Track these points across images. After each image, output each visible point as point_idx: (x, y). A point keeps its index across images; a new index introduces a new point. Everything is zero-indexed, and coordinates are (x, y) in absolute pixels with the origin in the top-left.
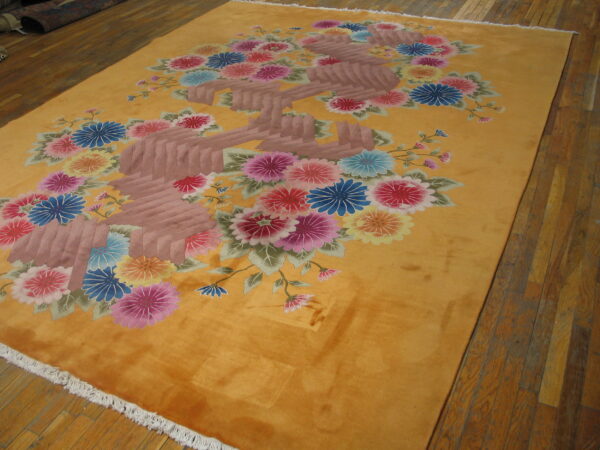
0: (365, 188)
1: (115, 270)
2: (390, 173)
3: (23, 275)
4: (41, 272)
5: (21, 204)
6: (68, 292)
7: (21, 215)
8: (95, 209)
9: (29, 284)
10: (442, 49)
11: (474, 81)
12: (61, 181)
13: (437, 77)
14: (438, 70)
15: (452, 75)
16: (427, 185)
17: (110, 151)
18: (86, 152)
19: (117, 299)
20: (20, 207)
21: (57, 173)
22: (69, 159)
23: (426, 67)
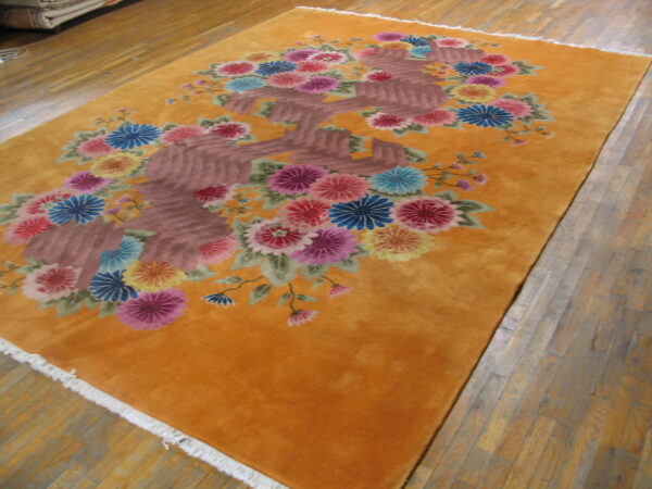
0: (391, 204)
1: (124, 274)
2: (419, 192)
3: (36, 271)
4: (52, 270)
5: (43, 201)
6: (76, 291)
7: (41, 212)
8: (113, 212)
9: (41, 279)
10: (502, 70)
11: (530, 104)
12: (87, 181)
13: (490, 98)
14: (492, 90)
15: (507, 97)
16: (456, 206)
17: (140, 154)
18: (116, 154)
19: (122, 302)
20: (42, 205)
21: (84, 172)
22: (98, 159)
23: (481, 87)
